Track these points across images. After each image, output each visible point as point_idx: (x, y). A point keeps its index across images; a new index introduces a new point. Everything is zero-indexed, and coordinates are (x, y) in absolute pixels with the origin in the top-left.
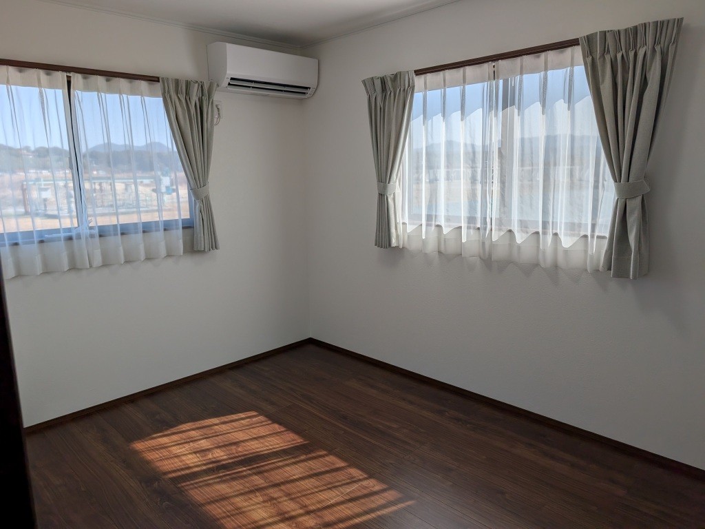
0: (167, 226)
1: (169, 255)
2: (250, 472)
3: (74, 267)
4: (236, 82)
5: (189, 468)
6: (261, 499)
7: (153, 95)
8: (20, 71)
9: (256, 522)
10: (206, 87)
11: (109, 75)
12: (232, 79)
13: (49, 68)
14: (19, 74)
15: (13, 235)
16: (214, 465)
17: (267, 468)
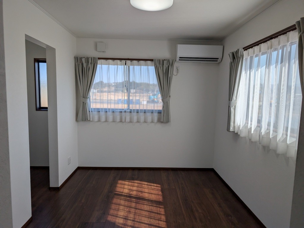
0: (152, 112)
1: (152, 122)
2: (134, 201)
3: (121, 121)
4: (182, 59)
5: (123, 193)
6: (127, 210)
7: (152, 66)
8: (113, 61)
9: (118, 215)
10: (171, 62)
11: (139, 60)
12: (180, 58)
13: (121, 59)
14: (113, 62)
15: (106, 109)
16: (129, 195)
17: (140, 203)
